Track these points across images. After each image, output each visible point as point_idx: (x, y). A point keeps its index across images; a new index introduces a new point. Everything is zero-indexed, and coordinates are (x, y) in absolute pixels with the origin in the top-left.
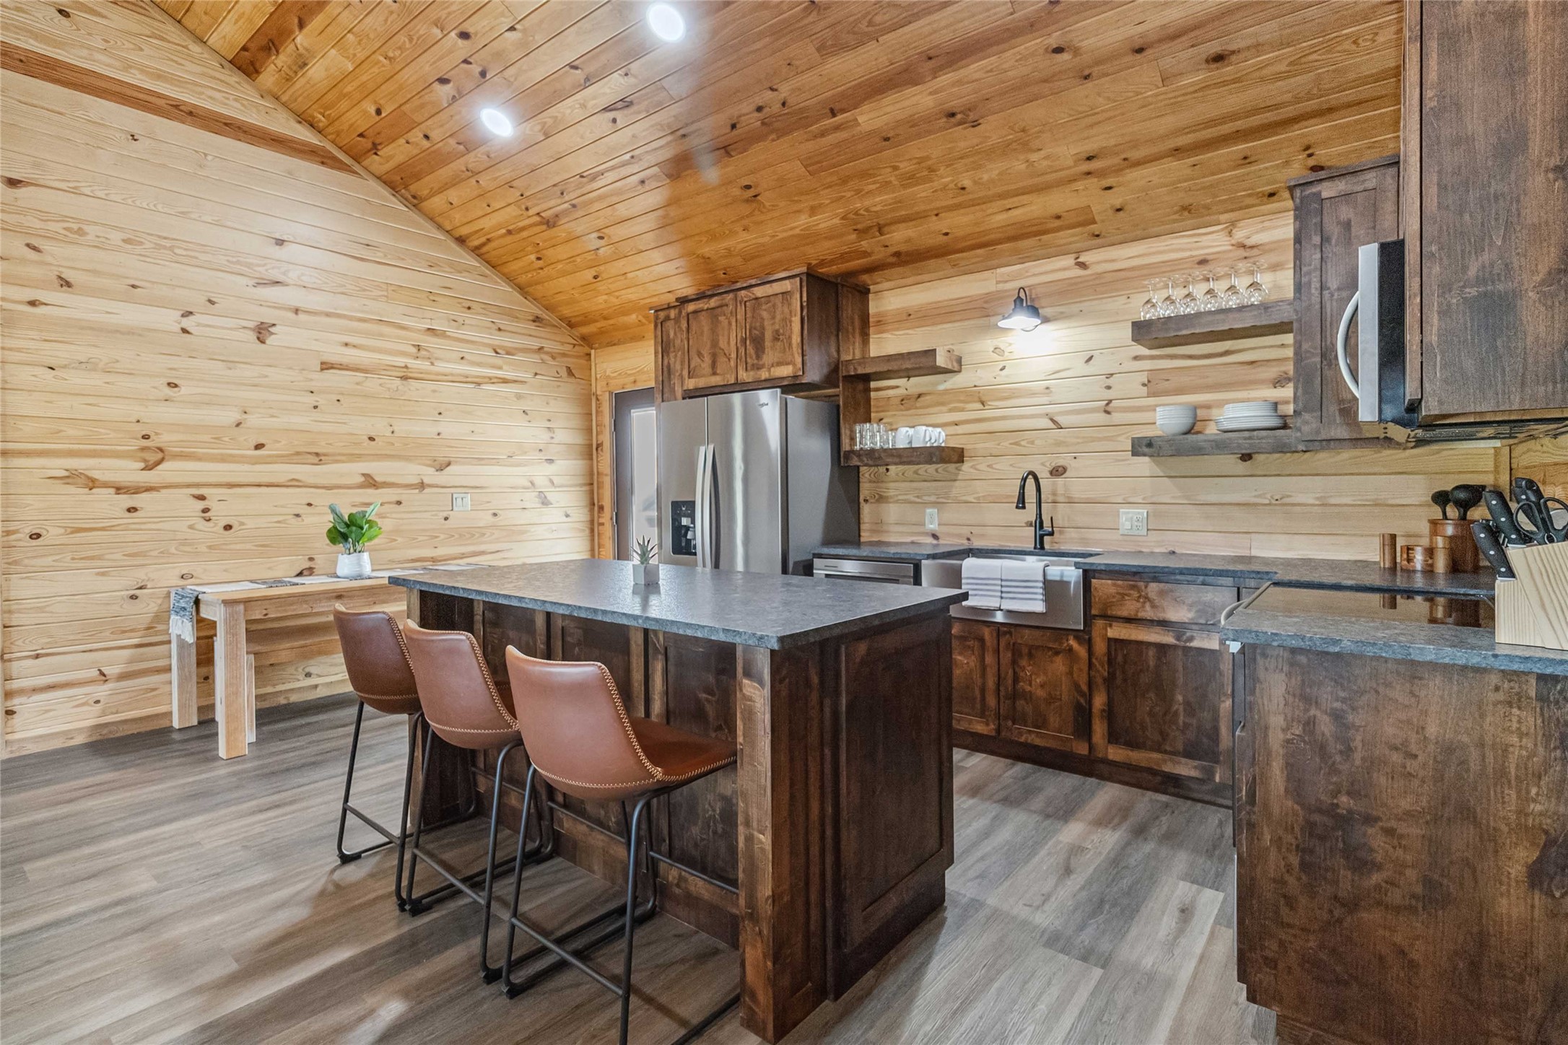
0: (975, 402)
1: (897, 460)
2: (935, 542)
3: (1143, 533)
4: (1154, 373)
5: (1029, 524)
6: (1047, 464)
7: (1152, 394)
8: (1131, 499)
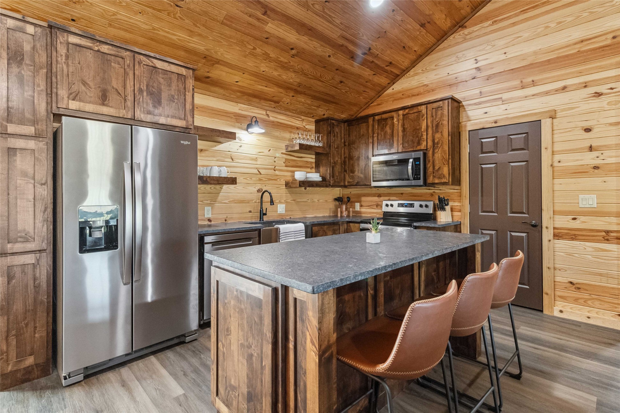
0: (229, 158)
1: (216, 182)
2: (209, 223)
3: (284, 212)
4: (286, 159)
5: (250, 212)
6: (256, 188)
7: (286, 166)
8: (281, 201)
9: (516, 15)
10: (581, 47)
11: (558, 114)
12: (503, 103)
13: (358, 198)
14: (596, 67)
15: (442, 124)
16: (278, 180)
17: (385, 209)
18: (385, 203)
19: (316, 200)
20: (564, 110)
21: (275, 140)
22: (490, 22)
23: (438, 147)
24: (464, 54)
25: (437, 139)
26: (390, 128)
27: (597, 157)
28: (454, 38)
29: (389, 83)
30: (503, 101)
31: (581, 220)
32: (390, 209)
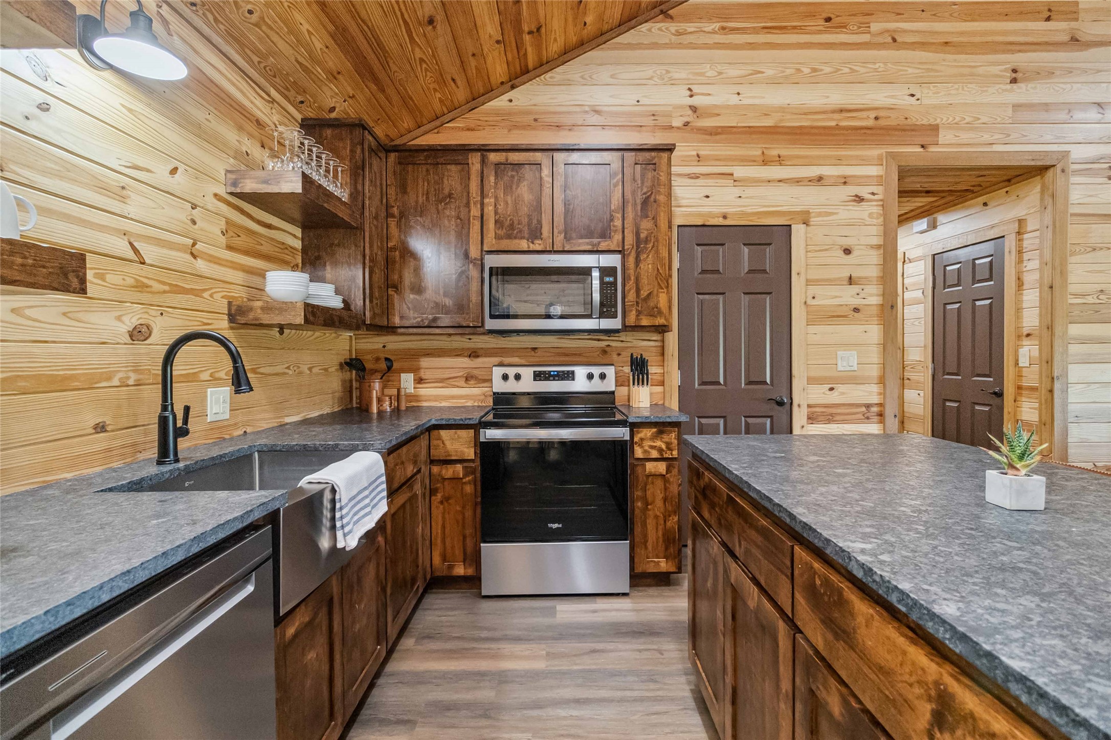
3: (227, 416)
4: (229, 222)
5: (100, 428)
6: (126, 319)
7: (230, 248)
8: (217, 375)
9: (755, 31)
10: (840, 120)
11: (812, 219)
12: (736, 183)
13: (411, 360)
14: (857, 156)
15: (655, 202)
16: (206, 295)
17: (499, 386)
18: (498, 372)
19: (305, 369)
20: (820, 214)
21: (192, 137)
22: (715, 24)
23: (646, 248)
24: (668, 72)
25: (646, 232)
26: (531, 189)
27: (858, 294)
28: (650, 30)
29: (502, 83)
30: (735, 181)
31: (839, 390)
32: (511, 386)
